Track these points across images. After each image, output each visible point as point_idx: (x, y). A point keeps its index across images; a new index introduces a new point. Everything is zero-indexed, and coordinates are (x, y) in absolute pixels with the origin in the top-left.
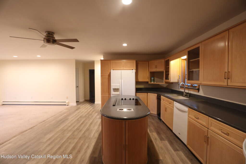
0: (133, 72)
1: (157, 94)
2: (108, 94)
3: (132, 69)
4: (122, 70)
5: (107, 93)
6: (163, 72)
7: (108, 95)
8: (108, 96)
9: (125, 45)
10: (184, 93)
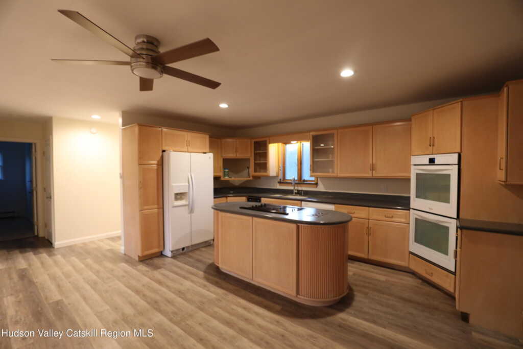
0: (210, 158)
1: (246, 196)
2: (158, 208)
3: (204, 152)
4: (185, 152)
5: (156, 206)
6: (248, 160)
7: (156, 210)
8: (158, 213)
9: (224, 106)
10: (294, 191)
